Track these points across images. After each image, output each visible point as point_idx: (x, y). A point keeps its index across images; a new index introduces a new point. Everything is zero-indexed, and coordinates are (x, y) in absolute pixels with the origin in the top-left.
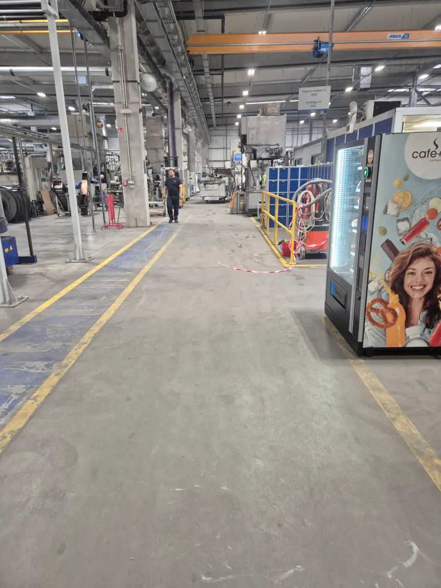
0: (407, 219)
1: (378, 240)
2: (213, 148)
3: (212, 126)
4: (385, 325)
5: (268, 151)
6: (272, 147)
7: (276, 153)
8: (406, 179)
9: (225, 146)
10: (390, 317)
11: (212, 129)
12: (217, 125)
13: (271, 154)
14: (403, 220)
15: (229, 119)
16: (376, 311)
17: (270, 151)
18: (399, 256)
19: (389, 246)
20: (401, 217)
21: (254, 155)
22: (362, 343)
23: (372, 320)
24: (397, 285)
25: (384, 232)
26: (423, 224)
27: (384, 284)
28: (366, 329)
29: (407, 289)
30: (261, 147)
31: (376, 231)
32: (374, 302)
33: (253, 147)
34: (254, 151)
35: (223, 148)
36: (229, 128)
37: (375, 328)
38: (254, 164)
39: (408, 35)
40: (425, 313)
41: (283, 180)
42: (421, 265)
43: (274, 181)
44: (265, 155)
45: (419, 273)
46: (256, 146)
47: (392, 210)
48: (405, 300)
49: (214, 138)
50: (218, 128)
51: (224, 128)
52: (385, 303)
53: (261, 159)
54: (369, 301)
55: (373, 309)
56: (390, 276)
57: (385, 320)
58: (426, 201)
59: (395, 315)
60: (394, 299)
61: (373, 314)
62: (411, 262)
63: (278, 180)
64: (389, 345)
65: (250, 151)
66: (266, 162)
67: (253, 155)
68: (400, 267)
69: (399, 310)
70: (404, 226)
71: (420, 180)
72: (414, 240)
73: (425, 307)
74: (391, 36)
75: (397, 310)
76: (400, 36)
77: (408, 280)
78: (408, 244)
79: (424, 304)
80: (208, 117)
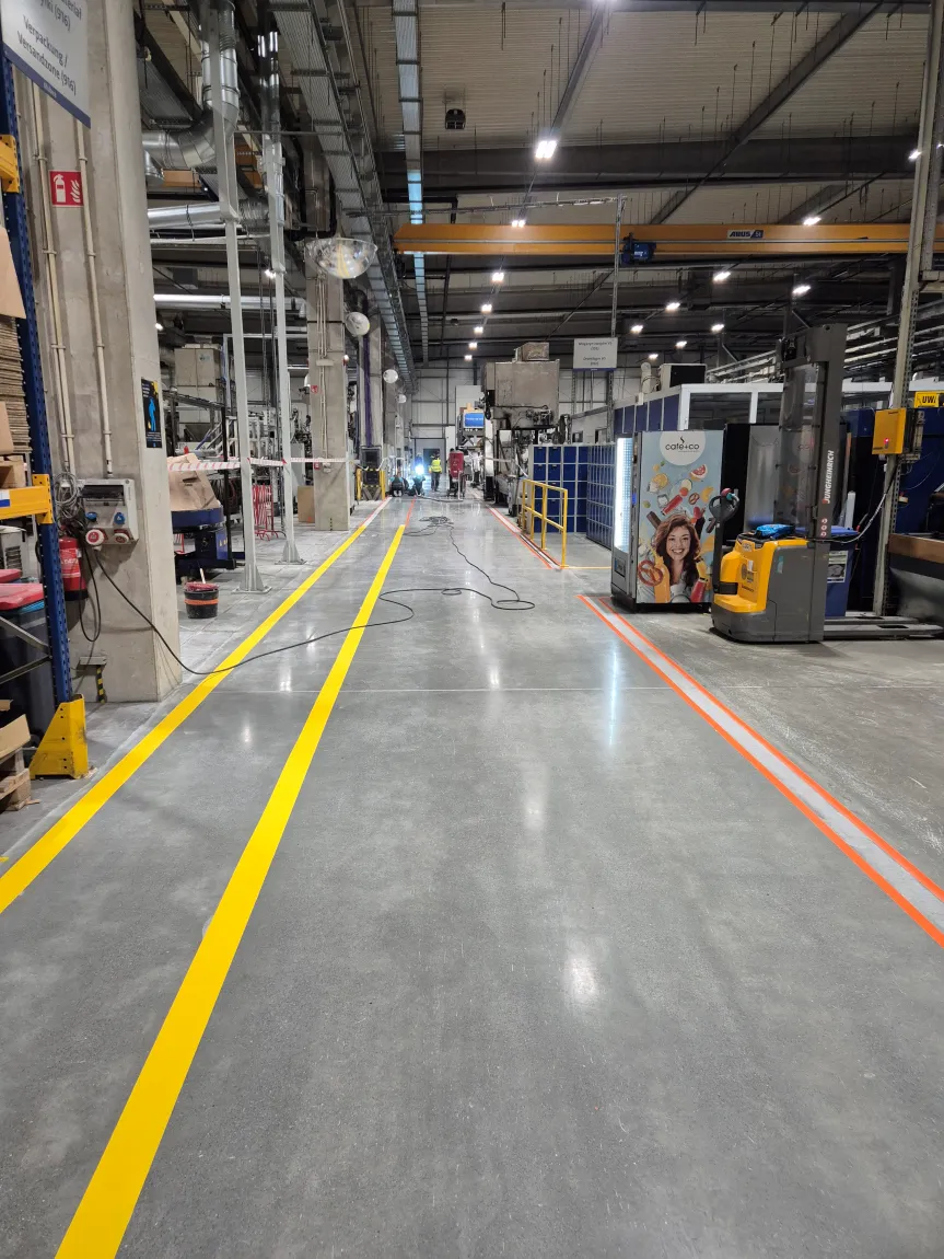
0: (665, 495)
1: (644, 512)
2: (420, 402)
3: (421, 360)
4: (653, 584)
5: (530, 416)
6: (536, 411)
7: (543, 420)
8: (662, 465)
9: (445, 398)
10: (657, 577)
11: (421, 365)
12: (431, 359)
13: (535, 421)
14: (663, 496)
15: (452, 349)
16: (646, 571)
17: (533, 417)
18: (661, 525)
19: (653, 517)
20: (662, 493)
21: (506, 422)
22: (635, 600)
23: (643, 580)
24: (661, 548)
25: (649, 505)
26: (677, 500)
27: (650, 548)
28: (639, 587)
29: (670, 553)
30: (518, 410)
31: (642, 505)
32: (643, 563)
33: (505, 409)
34: (507, 417)
35: (441, 402)
36: (453, 364)
37: (645, 585)
38: (506, 436)
39: (762, 232)
40: (685, 573)
41: (555, 464)
42: (679, 533)
43: (540, 464)
44: (525, 423)
45: (677, 539)
46: (511, 407)
47: (653, 488)
48: (668, 562)
49: (424, 382)
50: (431, 364)
51: (442, 364)
52: (652, 564)
53: (518, 428)
54: (640, 562)
55: (643, 569)
56: (655, 541)
57: (654, 579)
58: (678, 482)
59: (661, 574)
60: (659, 561)
61: (643, 574)
62: (671, 530)
63: (547, 464)
64: (658, 600)
65: (500, 415)
66: (525, 433)
67: (504, 422)
68: (663, 534)
69: (664, 570)
70: (663, 501)
71: (673, 466)
72: (672, 513)
73: (684, 568)
74: (733, 234)
75: (662, 570)
76: (748, 234)
77: (670, 545)
78: (667, 515)
79: (684, 565)
80: (415, 343)
